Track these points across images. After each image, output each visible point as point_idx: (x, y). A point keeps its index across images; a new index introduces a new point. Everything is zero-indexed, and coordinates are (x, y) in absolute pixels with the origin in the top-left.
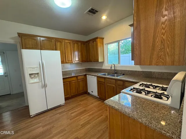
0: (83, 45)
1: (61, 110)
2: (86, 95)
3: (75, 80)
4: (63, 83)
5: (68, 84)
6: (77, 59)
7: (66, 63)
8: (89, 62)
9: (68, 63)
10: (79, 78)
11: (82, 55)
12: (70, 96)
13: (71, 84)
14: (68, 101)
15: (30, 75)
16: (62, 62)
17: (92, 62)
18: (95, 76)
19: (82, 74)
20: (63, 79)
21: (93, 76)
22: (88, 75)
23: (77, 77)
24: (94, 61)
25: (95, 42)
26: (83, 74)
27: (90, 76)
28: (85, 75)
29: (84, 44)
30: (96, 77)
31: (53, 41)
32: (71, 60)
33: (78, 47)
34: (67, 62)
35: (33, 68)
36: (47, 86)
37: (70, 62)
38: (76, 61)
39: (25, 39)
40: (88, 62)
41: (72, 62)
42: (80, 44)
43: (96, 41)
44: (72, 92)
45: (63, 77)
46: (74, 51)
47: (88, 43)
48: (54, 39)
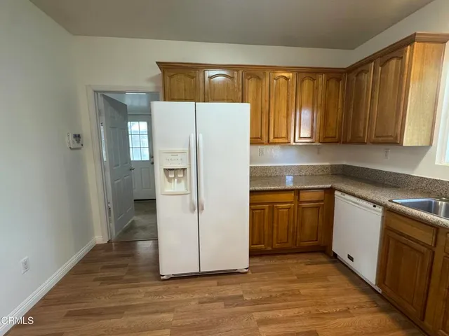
0: (332, 84)
1: (232, 287)
2: (322, 258)
3: (291, 202)
4: (250, 204)
5: (267, 211)
6: (305, 133)
7: (269, 143)
8: (351, 142)
9: (275, 144)
10: (304, 196)
11: (326, 116)
12: (270, 248)
13: (276, 211)
14: (258, 262)
15: (167, 171)
16: (255, 141)
17: (364, 143)
18: (376, 204)
19: (316, 186)
20: (252, 192)
21: (365, 203)
22: (340, 191)
23: (299, 194)
24: (374, 143)
25: (394, 62)
26: (321, 186)
27: (347, 197)
28: (331, 191)
29: (338, 80)
30: (380, 209)
31: (236, 76)
32: (284, 135)
33: (315, 89)
34: (271, 141)
35: (174, 153)
36: (203, 209)
37: (281, 140)
38: (300, 138)
39: (171, 77)
40: (345, 143)
41: (286, 141)
42: (322, 79)
43: (401, 58)
44: (275, 236)
45: (250, 186)
46: (298, 107)
47: (359, 69)
48: (240, 72)
